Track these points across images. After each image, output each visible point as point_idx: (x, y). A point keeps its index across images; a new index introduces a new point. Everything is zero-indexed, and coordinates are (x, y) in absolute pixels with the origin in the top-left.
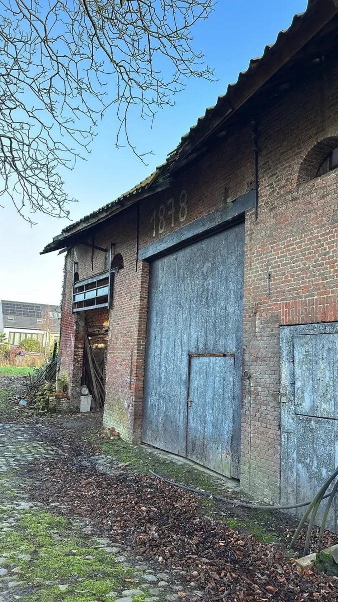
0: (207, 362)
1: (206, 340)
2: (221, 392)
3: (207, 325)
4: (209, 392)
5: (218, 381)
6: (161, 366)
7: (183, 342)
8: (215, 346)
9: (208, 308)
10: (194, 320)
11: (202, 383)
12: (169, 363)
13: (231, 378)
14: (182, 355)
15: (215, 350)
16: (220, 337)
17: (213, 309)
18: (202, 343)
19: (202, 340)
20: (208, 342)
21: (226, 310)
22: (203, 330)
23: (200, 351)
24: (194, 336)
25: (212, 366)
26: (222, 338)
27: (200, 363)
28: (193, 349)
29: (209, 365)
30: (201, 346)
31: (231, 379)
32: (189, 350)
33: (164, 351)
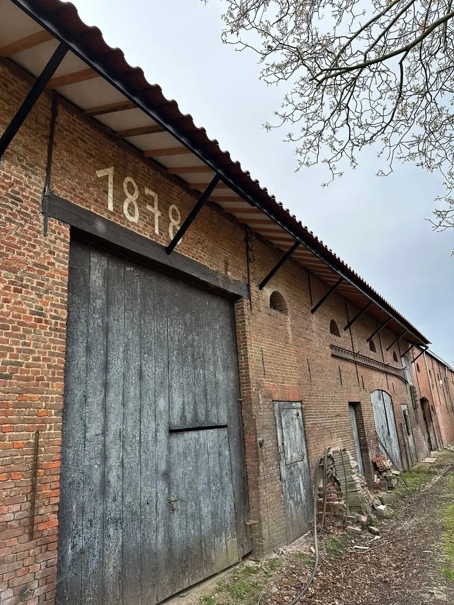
0: (195, 438)
1: (195, 409)
2: (217, 470)
3: (195, 390)
4: (202, 476)
5: (212, 459)
6: (105, 458)
7: (158, 410)
8: (207, 416)
9: (195, 368)
10: (175, 379)
11: (191, 468)
12: (129, 449)
13: (227, 451)
14: (156, 431)
15: (208, 421)
16: (212, 406)
17: (201, 372)
18: (190, 413)
19: (189, 409)
20: (199, 411)
21: (215, 376)
22: (191, 396)
23: (188, 423)
24: (178, 402)
25: (202, 443)
26: (214, 407)
27: (185, 441)
28: (176, 422)
29: (198, 441)
30: (189, 416)
31: (227, 453)
32: (169, 423)
33: (114, 428)
